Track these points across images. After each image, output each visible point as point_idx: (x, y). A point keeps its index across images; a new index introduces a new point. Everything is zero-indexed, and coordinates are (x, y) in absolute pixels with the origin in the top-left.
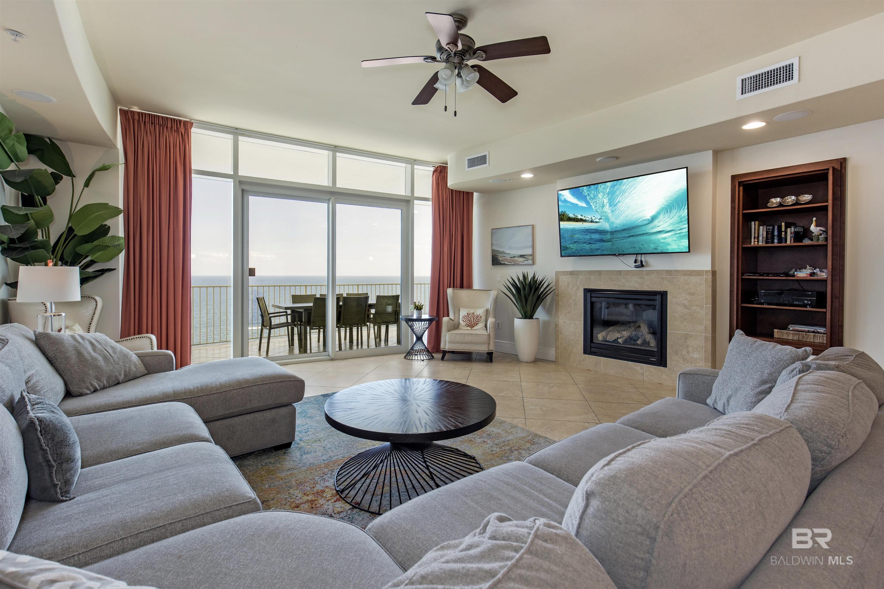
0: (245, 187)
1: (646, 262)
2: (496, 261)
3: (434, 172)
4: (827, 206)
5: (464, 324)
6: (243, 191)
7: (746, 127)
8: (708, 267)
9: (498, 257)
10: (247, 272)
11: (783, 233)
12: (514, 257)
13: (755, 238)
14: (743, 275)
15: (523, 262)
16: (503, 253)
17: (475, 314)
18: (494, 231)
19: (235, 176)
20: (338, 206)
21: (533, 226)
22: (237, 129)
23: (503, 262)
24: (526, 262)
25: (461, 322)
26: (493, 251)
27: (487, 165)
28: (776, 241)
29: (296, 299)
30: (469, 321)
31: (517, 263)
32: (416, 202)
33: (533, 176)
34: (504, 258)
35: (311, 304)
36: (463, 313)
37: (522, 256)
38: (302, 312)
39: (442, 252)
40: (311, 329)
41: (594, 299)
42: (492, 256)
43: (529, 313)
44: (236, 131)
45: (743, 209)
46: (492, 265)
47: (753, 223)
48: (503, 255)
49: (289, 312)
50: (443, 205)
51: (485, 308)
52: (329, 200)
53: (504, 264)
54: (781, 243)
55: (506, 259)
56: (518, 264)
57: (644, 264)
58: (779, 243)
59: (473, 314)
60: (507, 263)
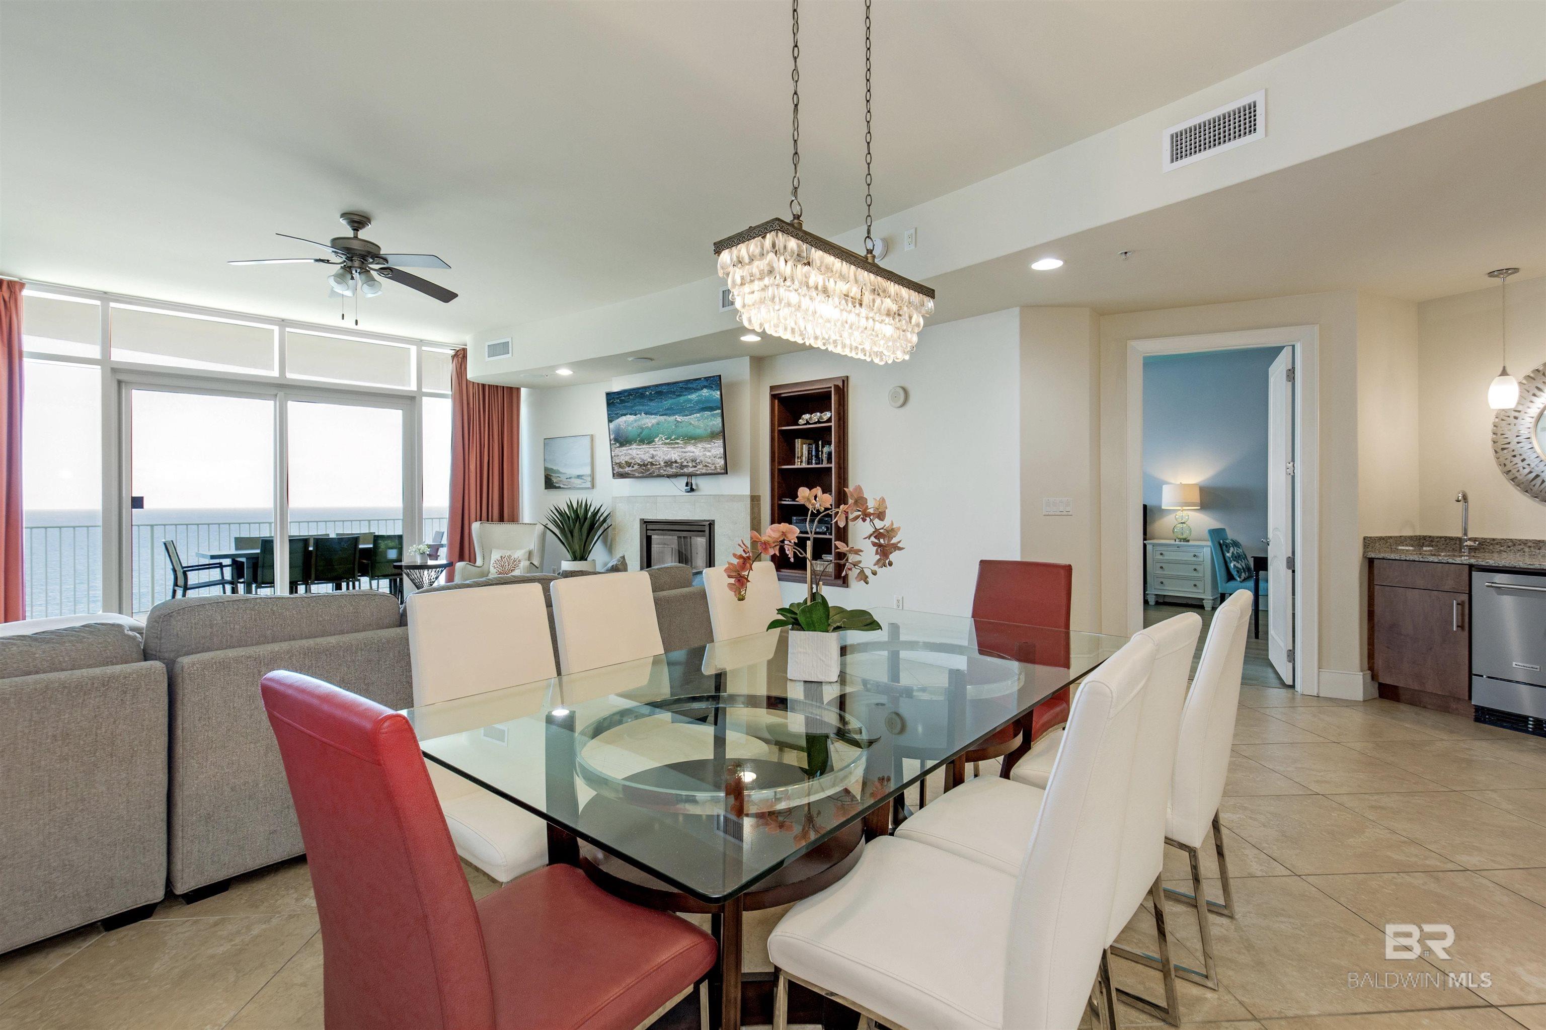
0: (122, 377)
1: (697, 485)
2: (549, 484)
3: (453, 357)
4: (831, 427)
5: (495, 571)
6: (119, 382)
7: (744, 339)
8: (747, 491)
9: (551, 478)
10: (127, 503)
11: (820, 453)
12: (570, 478)
13: (798, 458)
14: (780, 499)
15: (580, 485)
16: (558, 472)
17: (512, 557)
18: (548, 442)
19: (104, 362)
20: (290, 403)
21: (592, 437)
22: (105, 293)
23: (557, 485)
24: (584, 485)
25: (492, 569)
26: (546, 469)
27: (509, 355)
28: (814, 462)
29: (240, 542)
30: (502, 566)
31: (574, 485)
32: (424, 399)
33: (571, 373)
34: (558, 478)
35: (258, 551)
36: (495, 556)
37: (579, 477)
38: (244, 562)
39: (467, 471)
40: (257, 588)
41: (650, 533)
42: (545, 476)
43: (578, 554)
44: (105, 296)
45: (779, 426)
46: (546, 489)
47: (796, 440)
48: (557, 475)
49: (227, 561)
50: (468, 404)
51: (528, 549)
52: (276, 395)
53: (559, 487)
54: (819, 464)
55: (561, 481)
56: (574, 487)
57: (694, 487)
58: (816, 464)
59: (510, 557)
60: (562, 486)
